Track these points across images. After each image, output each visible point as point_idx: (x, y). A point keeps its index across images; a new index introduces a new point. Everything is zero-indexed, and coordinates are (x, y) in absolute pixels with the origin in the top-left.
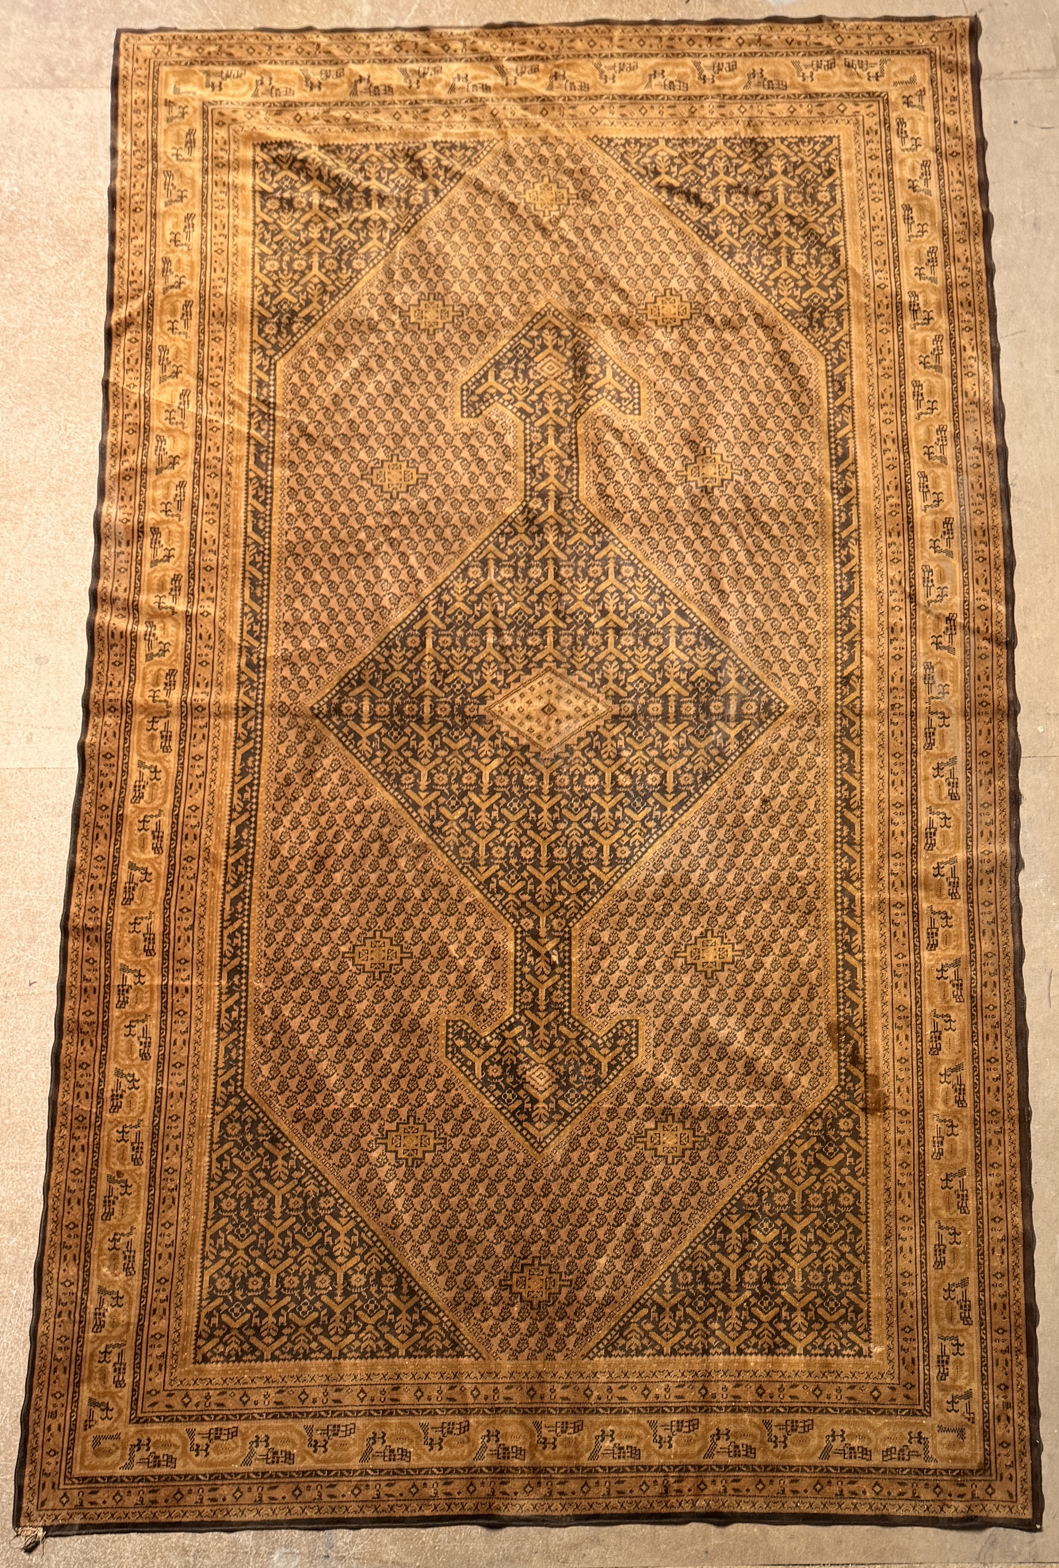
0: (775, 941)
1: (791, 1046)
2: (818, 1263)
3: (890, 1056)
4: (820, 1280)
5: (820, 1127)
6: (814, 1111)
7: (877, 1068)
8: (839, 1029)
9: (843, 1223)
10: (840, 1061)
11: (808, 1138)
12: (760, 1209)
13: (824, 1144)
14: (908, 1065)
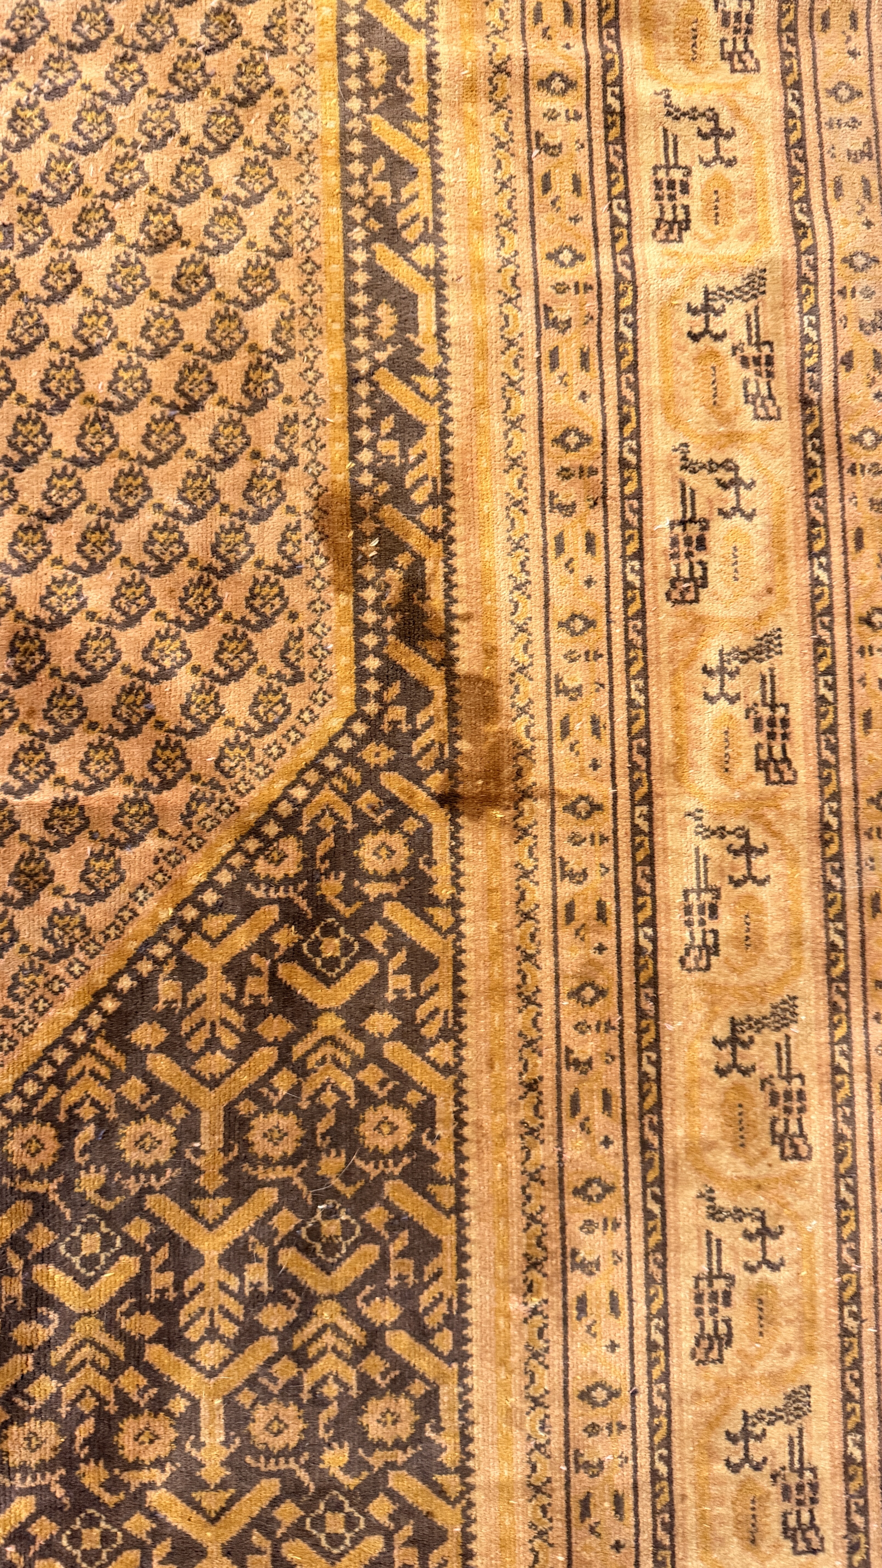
0: (124, 193)
1: (184, 573)
2: (285, 1369)
3: (532, 609)
4: (291, 1437)
5: (291, 867)
6: (271, 812)
7: (490, 652)
8: (356, 515)
9: (376, 1217)
10: (360, 629)
11: (250, 907)
12: (66, 1190)
13: (304, 925)
14: (595, 639)
